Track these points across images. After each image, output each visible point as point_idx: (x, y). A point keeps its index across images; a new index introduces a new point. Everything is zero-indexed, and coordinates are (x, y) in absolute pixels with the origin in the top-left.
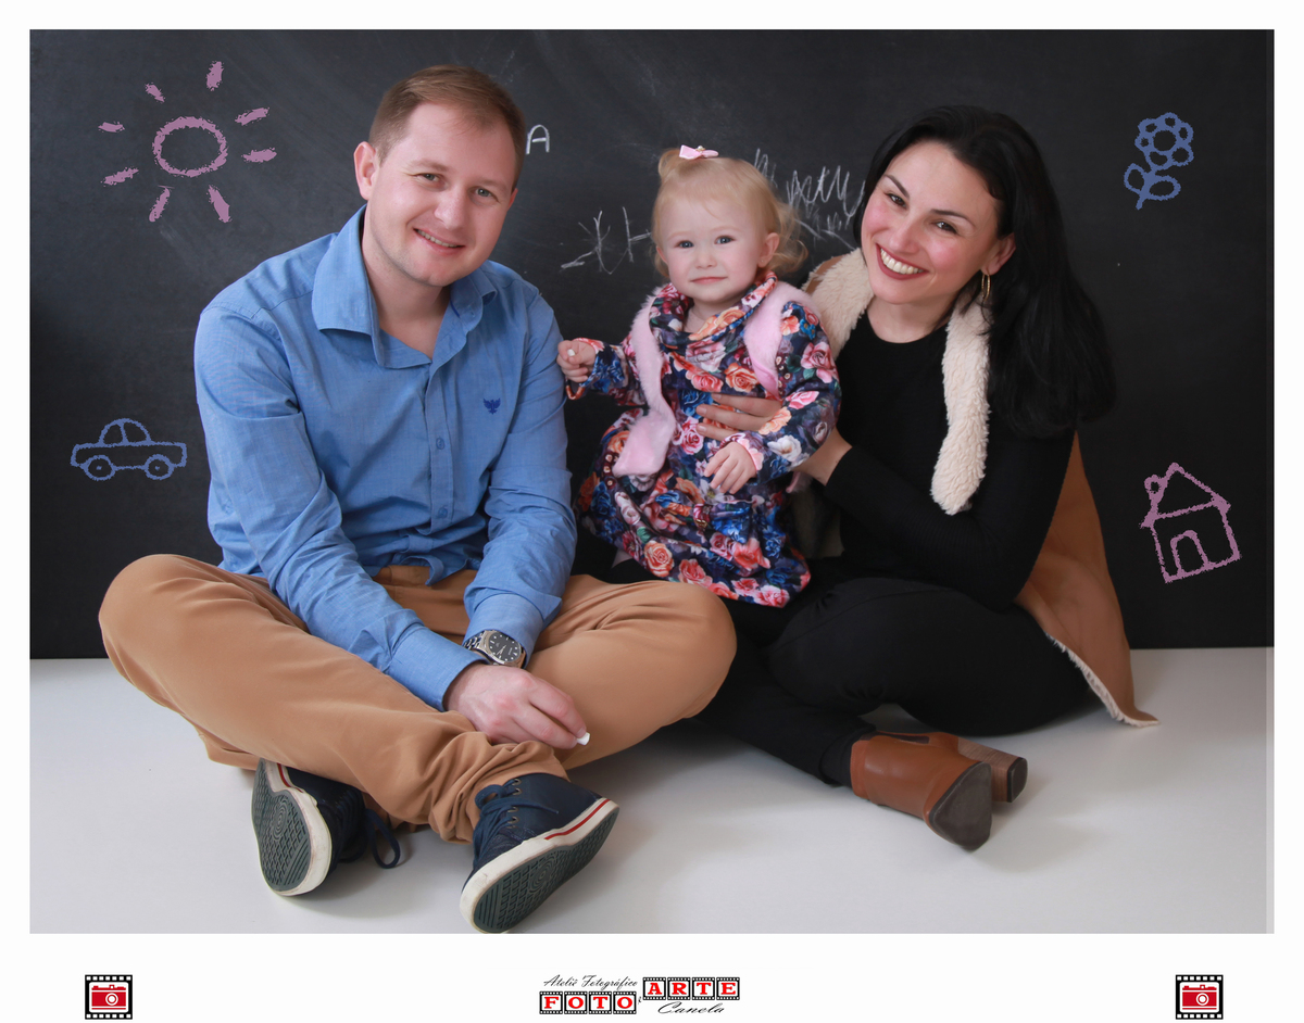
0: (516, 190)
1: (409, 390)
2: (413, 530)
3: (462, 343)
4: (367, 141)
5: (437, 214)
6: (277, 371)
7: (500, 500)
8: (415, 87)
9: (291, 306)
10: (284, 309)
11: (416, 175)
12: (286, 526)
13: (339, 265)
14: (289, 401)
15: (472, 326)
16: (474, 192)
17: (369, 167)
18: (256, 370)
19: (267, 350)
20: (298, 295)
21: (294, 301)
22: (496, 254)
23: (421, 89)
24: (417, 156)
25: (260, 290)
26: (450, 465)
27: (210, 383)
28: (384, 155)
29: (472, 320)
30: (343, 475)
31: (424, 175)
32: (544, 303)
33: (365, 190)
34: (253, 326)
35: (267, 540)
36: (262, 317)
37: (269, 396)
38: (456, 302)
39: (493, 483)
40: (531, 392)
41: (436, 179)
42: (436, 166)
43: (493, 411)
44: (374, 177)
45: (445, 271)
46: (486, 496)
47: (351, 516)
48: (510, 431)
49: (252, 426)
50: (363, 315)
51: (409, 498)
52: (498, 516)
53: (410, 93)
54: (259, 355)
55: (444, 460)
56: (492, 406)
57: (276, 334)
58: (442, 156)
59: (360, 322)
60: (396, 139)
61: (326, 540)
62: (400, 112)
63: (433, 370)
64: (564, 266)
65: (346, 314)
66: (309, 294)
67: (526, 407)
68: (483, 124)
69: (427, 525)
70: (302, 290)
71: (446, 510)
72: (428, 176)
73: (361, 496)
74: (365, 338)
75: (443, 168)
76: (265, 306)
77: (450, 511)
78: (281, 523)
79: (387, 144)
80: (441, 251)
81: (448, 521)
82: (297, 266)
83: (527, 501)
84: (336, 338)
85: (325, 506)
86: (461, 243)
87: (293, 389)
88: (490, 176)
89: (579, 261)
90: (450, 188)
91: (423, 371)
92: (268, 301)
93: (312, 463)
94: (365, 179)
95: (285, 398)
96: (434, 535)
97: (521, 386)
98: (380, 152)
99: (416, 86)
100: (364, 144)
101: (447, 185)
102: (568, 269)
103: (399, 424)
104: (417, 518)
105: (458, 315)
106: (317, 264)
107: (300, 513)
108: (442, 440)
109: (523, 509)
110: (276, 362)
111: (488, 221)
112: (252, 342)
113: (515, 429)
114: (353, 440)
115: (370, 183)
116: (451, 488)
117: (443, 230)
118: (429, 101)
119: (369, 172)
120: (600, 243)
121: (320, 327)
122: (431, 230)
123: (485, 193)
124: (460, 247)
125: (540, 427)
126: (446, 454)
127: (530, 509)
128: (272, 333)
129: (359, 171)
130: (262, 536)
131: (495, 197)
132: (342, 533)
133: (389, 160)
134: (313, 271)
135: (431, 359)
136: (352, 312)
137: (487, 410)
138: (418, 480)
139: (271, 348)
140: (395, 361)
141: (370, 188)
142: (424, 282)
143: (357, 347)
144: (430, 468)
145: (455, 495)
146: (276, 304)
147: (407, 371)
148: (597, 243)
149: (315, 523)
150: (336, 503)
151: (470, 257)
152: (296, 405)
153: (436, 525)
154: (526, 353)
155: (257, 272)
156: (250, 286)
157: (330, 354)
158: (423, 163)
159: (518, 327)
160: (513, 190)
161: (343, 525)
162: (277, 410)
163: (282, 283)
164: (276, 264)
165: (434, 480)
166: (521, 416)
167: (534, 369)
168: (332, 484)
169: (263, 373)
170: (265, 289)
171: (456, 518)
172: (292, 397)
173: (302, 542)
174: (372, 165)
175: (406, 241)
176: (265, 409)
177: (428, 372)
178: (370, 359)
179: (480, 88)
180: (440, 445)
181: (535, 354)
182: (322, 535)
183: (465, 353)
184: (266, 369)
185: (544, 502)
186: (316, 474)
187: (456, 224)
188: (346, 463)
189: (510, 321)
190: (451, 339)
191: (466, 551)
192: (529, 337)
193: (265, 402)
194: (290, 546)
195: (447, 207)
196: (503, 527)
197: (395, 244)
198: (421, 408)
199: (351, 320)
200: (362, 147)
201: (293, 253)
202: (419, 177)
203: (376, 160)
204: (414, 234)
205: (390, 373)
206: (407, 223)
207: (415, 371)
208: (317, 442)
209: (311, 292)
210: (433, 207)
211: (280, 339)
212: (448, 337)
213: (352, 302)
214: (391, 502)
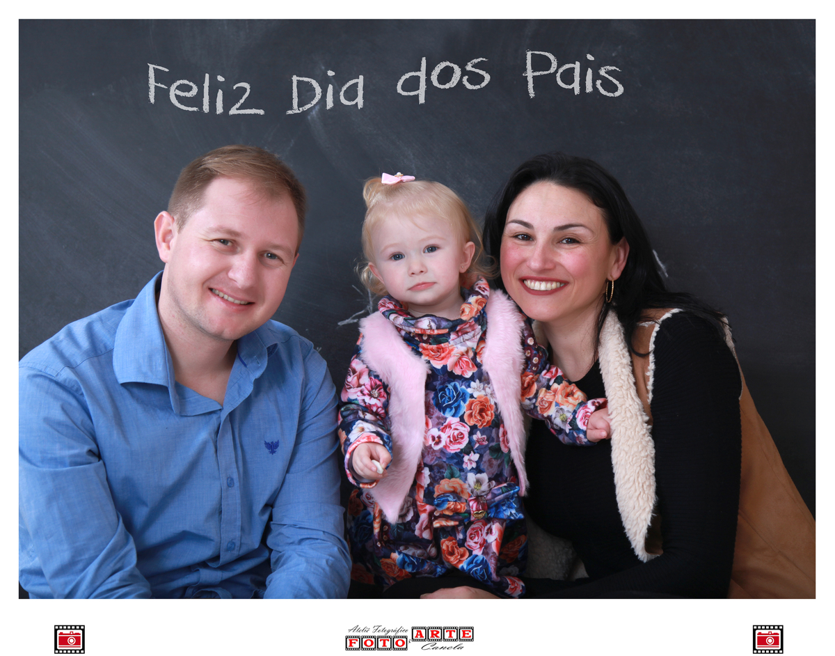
0: (298, 254)
1: (203, 435)
2: (204, 564)
3: (249, 389)
4: (166, 210)
5: (231, 275)
6: (79, 423)
7: (280, 534)
8: (209, 163)
9: (92, 364)
10: (86, 367)
11: (212, 241)
12: (84, 568)
13: (137, 325)
14: (90, 452)
15: (258, 374)
16: (264, 256)
17: (168, 232)
18: (60, 423)
19: (70, 404)
20: (100, 354)
21: (95, 359)
23: (216, 165)
24: (213, 223)
25: (64, 351)
26: (239, 501)
28: (182, 223)
29: (258, 368)
30: (140, 514)
31: (219, 240)
32: (318, 355)
33: (164, 253)
34: (57, 383)
35: (66, 584)
36: (66, 375)
37: (71, 447)
38: (243, 354)
39: (274, 519)
40: (308, 434)
41: (229, 244)
42: (230, 232)
43: (273, 452)
44: (173, 243)
45: (234, 327)
46: (267, 530)
47: (146, 554)
48: (288, 471)
49: (55, 476)
50: (160, 368)
51: (201, 533)
52: (280, 549)
53: (206, 169)
54: (63, 409)
55: (234, 499)
56: (272, 447)
57: (78, 390)
58: (235, 224)
59: (158, 376)
60: (194, 209)
61: (121, 580)
62: (197, 185)
63: (224, 415)
64: (340, 324)
65: (145, 369)
66: (109, 353)
67: (303, 448)
68: (272, 195)
69: (216, 558)
70: (103, 350)
71: (234, 543)
72: (224, 241)
73: (156, 535)
74: (162, 389)
75: (237, 234)
76: (69, 364)
77: (238, 544)
78: (80, 566)
79: (185, 213)
80: (234, 308)
81: (236, 553)
82: (98, 328)
83: (305, 534)
84: (135, 391)
85: (122, 548)
86: (252, 300)
87: (95, 439)
88: (277, 241)
89: (354, 318)
90: (242, 252)
91: (215, 417)
92: (72, 360)
93: (110, 507)
94: (164, 245)
95: (86, 448)
96: (223, 567)
97: (298, 429)
98: (178, 220)
99: (211, 162)
100: (164, 213)
101: (239, 249)
102: (344, 325)
103: (193, 466)
104: (204, 552)
105: (245, 365)
106: (117, 325)
107: (97, 556)
108: (232, 479)
109: (301, 541)
110: (79, 416)
111: (276, 280)
112: (56, 398)
113: (293, 469)
114: (152, 481)
115: (169, 247)
116: (239, 523)
117: (237, 290)
118: (223, 175)
119: (169, 238)
120: (371, 303)
121: (121, 381)
122: (225, 289)
123: (273, 256)
124: (250, 304)
125: (316, 468)
126: (236, 492)
127: (308, 541)
128: (75, 388)
129: (159, 237)
130: (62, 580)
131: (281, 259)
132: (137, 572)
133: (186, 228)
134: (113, 331)
135: (222, 406)
136: (151, 366)
137: (267, 451)
138: (210, 516)
139: (74, 402)
140: (192, 408)
141: (169, 252)
142: (217, 336)
143: (155, 397)
144: (221, 505)
145: (242, 529)
146: (79, 362)
147: (200, 417)
148: (369, 302)
149: (112, 565)
150: (131, 545)
151: (260, 312)
152: (97, 454)
153: (225, 557)
154: (303, 400)
155: (61, 335)
156: (55, 347)
157: (130, 405)
158: (219, 229)
159: (296, 377)
160: (296, 255)
161: (138, 565)
162: (79, 460)
163: (84, 343)
164: (79, 327)
165: (224, 516)
166: (298, 456)
167: (312, 411)
168: (129, 526)
169: (67, 426)
170: (67, 348)
171: (244, 551)
172: (93, 447)
173: (98, 583)
174: (170, 231)
175: (202, 300)
176: (68, 461)
177: (220, 417)
178: (167, 407)
179: (268, 164)
180: (230, 483)
181: (311, 401)
182: (117, 576)
183: (248, 403)
184: (69, 422)
185: (321, 535)
186: (114, 518)
187: (248, 284)
188: (144, 504)
189: (289, 372)
190: (240, 387)
191: (253, 581)
192: (305, 385)
193: (67, 453)
194: (87, 588)
195: (240, 268)
196: (283, 559)
197: (191, 303)
198: (213, 449)
199: (150, 374)
200: (162, 216)
201: (95, 316)
202: (214, 242)
203: (174, 227)
204: (209, 293)
205: (185, 419)
206: (203, 283)
207: (208, 417)
208: (117, 487)
209: (111, 351)
210: (227, 269)
211: (82, 394)
212: (236, 385)
213: (150, 358)
214: (184, 536)
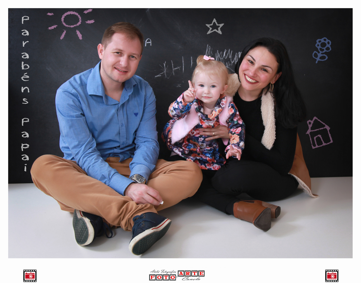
0: (142, 56)
1: (113, 111)
2: (115, 148)
3: (128, 98)
4: (101, 43)
5: (120, 63)
6: (78, 106)
7: (138, 140)
8: (113, 28)
9: (81, 88)
10: (79, 89)
11: (114, 53)
12: (81, 147)
13: (94, 77)
14: (81, 114)
15: (130, 93)
16: (130, 57)
17: (101, 51)
18: (72, 105)
19: (75, 100)
20: (83, 85)
21: (82, 87)
22: (137, 73)
23: (115, 29)
24: (115, 47)
25: (73, 84)
26: (125, 130)
27: (60, 109)
28: (105, 47)
29: (130, 92)
30: (96, 134)
31: (117, 52)
32: (150, 86)
33: (101, 56)
34: (71, 94)
35: (76, 151)
36: (74, 91)
37: (76, 112)
38: (126, 87)
39: (137, 135)
40: (146, 110)
41: (120, 53)
42: (119, 50)
43: (136, 116)
44: (103, 53)
45: (123, 78)
46: (135, 139)
47: (98, 144)
48: (141, 121)
49: (72, 120)
50: (101, 91)
51: (114, 140)
52: (138, 144)
53: (112, 30)
54: (73, 101)
56: (136, 114)
57: (77, 96)
58: (121, 47)
59: (100, 93)
60: (109, 43)
61: (92, 150)
62: (110, 35)
63: (120, 105)
64: (156, 76)
65: (96, 91)
66: (86, 85)
67: (145, 114)
68: (132, 38)
69: (119, 146)
70: (84, 84)
71: (124, 143)
72: (118, 53)
73: (101, 139)
74: (101, 97)
75: (122, 51)
76: (74, 88)
77: (125, 143)
78: (80, 146)
79: (106, 44)
80: (122, 73)
81: (125, 145)
82: (83, 77)
83: (146, 140)
84: (94, 97)
85: (92, 141)
86: (127, 71)
87: (82, 110)
88: (134, 52)
89: (160, 75)
90: (124, 56)
91: (117, 105)
92: (75, 87)
93: (88, 130)
94: (100, 54)
95: (80, 113)
96: (121, 149)
97: (144, 109)
98: (104, 46)
99: (114, 28)
100: (100, 44)
101: (123, 55)
103: (111, 120)
104: (117, 145)
105: (127, 90)
106: (88, 77)
107: (85, 144)
108: (123, 124)
109: (145, 142)
110: (78, 103)
111: (134, 64)
112: (71, 98)
114: (99, 124)
115: (102, 55)
116: (125, 137)
117: (122, 68)
118: (117, 32)
119: (102, 52)
120: (165, 70)
121: (89, 94)
122: (119, 68)
123: (133, 57)
125: (149, 120)
126: (124, 128)
127: (147, 142)
128: (76, 95)
129: (99, 52)
130: (75, 150)
131: (135, 58)
132: (96, 149)
133: (107, 48)
134: (87, 78)
135: (119, 102)
136: (98, 90)
137: (135, 116)
138: (117, 135)
139: (76, 99)
140: (109, 103)
141: (102, 56)
142: (117, 81)
143: (99, 99)
144: (120, 132)
145: (127, 138)
146: (77, 88)
147: (113, 106)
149: (89, 146)
150: (94, 141)
151: (129, 75)
152: (83, 115)
153: (121, 147)
154: (145, 100)
155: (72, 79)
156: (70, 83)
157: (91, 101)
158: (116, 49)
159: (143, 93)
160: (141, 56)
161: (97, 146)
162: (78, 116)
163: (79, 82)
164: (77, 76)
165: (121, 135)
166: (144, 117)
167: (148, 104)
168: (93, 136)
169: (74, 106)
170: (74, 84)
171: (127, 145)
172: (82, 112)
173: (85, 151)
174: (102, 50)
175: (112, 70)
176: (75, 117)
177: (118, 106)
178: (103, 102)
179: (131, 28)
180: (122, 125)
181: (147, 100)
182: (91, 149)
183: (128, 101)
184: (75, 105)
185: (150, 140)
186: (89, 133)
187: (125, 66)
188: (96, 130)
189: (141, 92)
190: (125, 97)
191: (130, 153)
192: (146, 96)
193: (75, 114)
194: (82, 152)
195: (123, 61)
196: (139, 147)
197: (109, 71)
198: (117, 115)
199: (97, 92)
200: (99, 45)
201: (82, 74)
202: (115, 53)
203: (103, 48)
204: (114, 69)
205: (108, 106)
206: (113, 66)
207: (115, 105)
208: (89, 125)
209: (86, 84)
210: (119, 61)
211: (79, 97)
212: (124, 96)
213: (98, 87)
214: (110, 141)
